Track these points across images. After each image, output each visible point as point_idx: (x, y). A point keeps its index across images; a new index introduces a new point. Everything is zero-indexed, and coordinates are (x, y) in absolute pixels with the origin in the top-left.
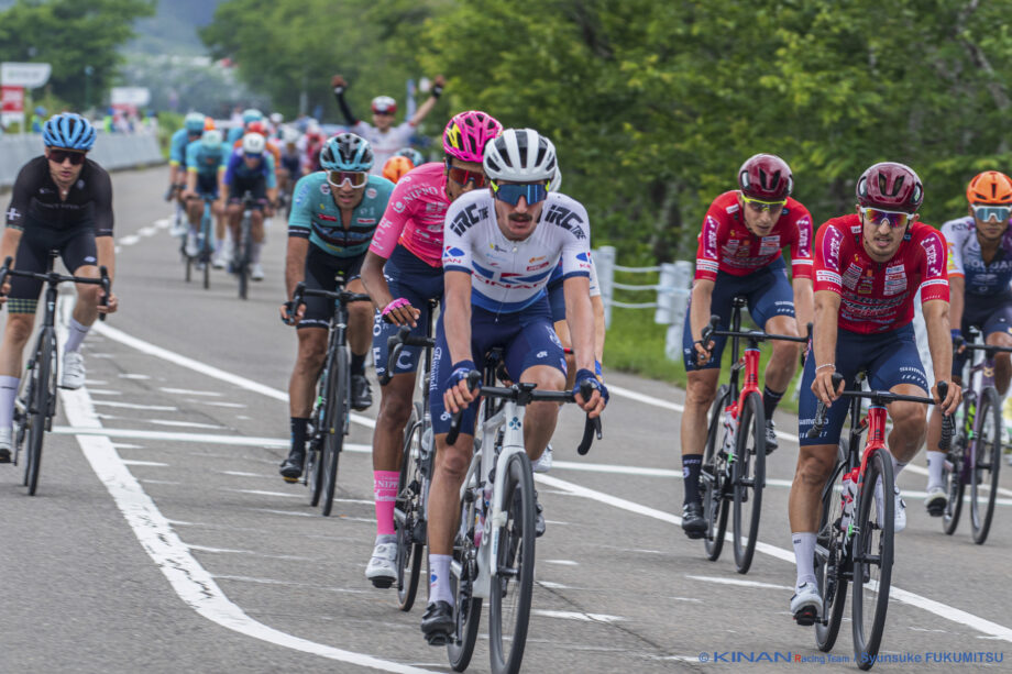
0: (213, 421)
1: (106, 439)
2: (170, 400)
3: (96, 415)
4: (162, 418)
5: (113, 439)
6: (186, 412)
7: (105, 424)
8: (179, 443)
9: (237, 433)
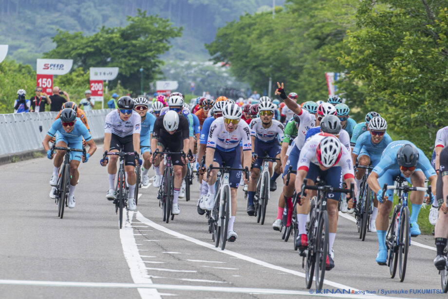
0: (218, 278)
1: (155, 290)
2: (193, 266)
3: (149, 276)
4: (188, 277)
5: (159, 290)
6: (202, 273)
7: (154, 281)
8: (199, 292)
9: (232, 285)
